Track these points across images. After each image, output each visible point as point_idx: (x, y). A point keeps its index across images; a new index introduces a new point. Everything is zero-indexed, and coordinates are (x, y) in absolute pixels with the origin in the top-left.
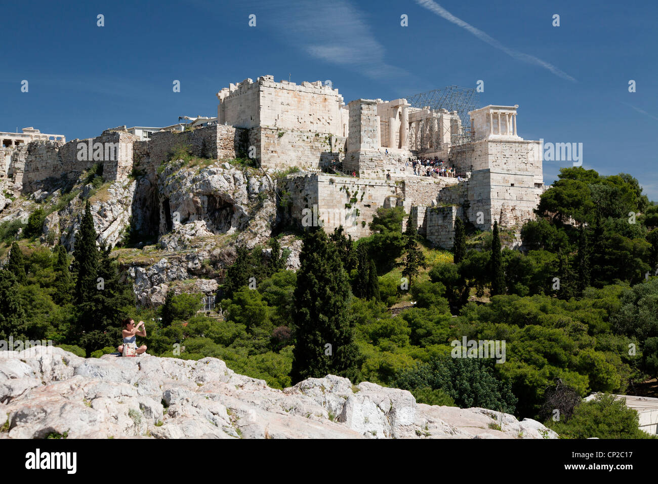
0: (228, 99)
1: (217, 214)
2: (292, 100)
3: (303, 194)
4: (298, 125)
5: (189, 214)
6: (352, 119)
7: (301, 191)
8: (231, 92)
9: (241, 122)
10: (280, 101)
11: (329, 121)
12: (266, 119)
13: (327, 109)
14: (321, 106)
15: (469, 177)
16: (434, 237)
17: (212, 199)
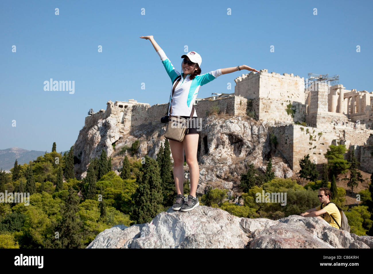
0: (241, 83)
2: (278, 83)
3: (284, 136)
4: (280, 97)
5: (218, 145)
8: (242, 79)
9: (248, 95)
10: (271, 83)
11: (298, 96)
12: (262, 93)
13: (297, 89)
14: (294, 87)
17: (231, 137)
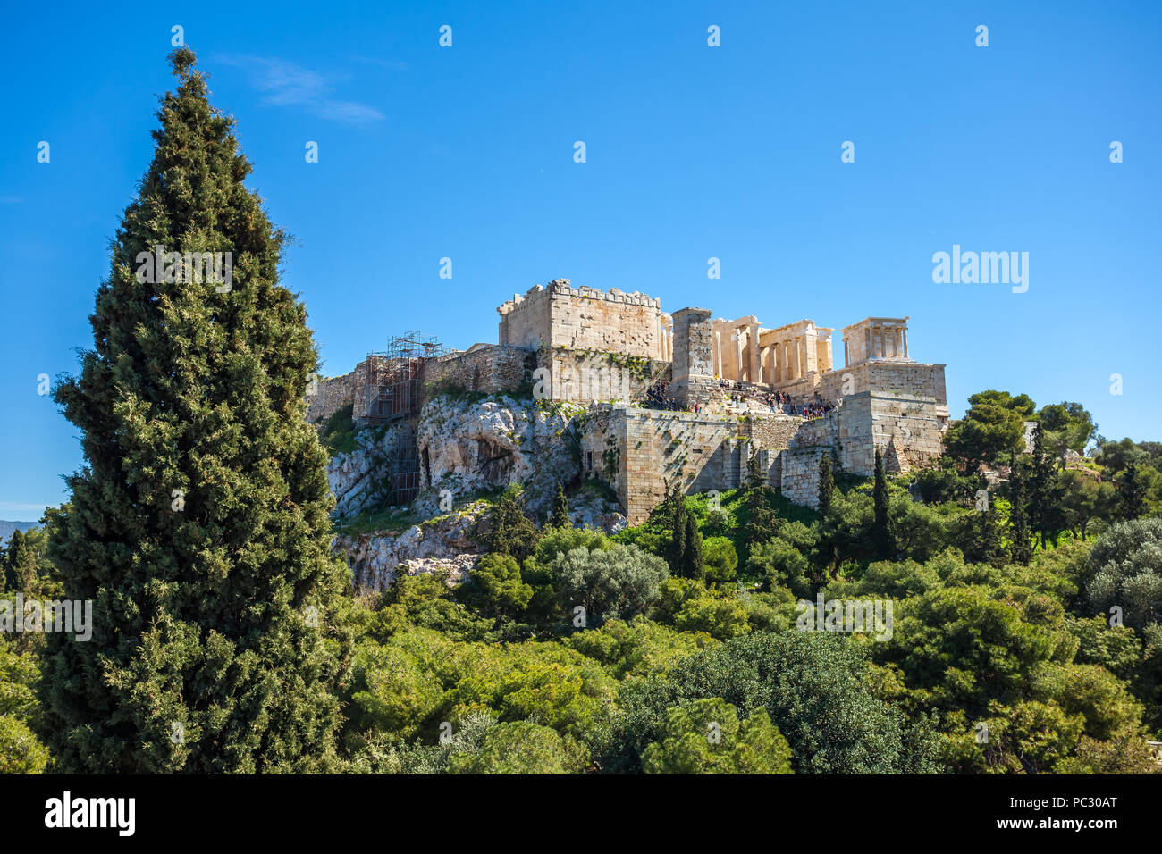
0: (512, 315)
1: (491, 466)
2: (598, 314)
3: (606, 436)
4: (604, 346)
5: (454, 466)
6: (677, 336)
7: (604, 432)
8: (515, 305)
9: (528, 342)
10: (579, 312)
11: (648, 341)
12: (560, 336)
13: (644, 324)
14: (636, 319)
15: (841, 405)
16: (791, 492)
17: (484, 444)
